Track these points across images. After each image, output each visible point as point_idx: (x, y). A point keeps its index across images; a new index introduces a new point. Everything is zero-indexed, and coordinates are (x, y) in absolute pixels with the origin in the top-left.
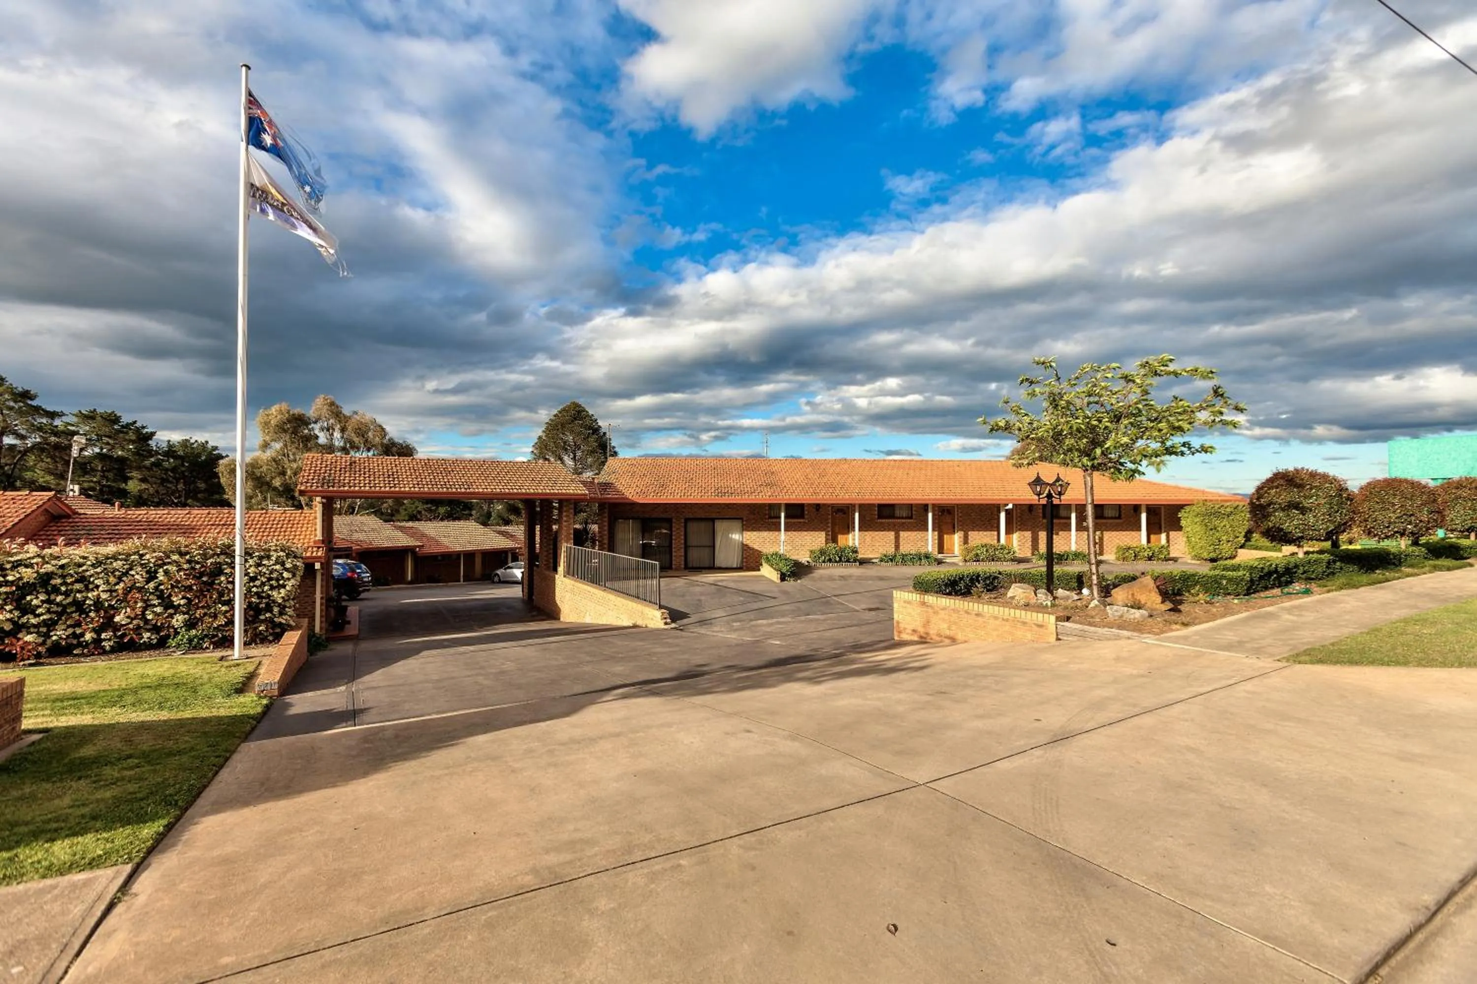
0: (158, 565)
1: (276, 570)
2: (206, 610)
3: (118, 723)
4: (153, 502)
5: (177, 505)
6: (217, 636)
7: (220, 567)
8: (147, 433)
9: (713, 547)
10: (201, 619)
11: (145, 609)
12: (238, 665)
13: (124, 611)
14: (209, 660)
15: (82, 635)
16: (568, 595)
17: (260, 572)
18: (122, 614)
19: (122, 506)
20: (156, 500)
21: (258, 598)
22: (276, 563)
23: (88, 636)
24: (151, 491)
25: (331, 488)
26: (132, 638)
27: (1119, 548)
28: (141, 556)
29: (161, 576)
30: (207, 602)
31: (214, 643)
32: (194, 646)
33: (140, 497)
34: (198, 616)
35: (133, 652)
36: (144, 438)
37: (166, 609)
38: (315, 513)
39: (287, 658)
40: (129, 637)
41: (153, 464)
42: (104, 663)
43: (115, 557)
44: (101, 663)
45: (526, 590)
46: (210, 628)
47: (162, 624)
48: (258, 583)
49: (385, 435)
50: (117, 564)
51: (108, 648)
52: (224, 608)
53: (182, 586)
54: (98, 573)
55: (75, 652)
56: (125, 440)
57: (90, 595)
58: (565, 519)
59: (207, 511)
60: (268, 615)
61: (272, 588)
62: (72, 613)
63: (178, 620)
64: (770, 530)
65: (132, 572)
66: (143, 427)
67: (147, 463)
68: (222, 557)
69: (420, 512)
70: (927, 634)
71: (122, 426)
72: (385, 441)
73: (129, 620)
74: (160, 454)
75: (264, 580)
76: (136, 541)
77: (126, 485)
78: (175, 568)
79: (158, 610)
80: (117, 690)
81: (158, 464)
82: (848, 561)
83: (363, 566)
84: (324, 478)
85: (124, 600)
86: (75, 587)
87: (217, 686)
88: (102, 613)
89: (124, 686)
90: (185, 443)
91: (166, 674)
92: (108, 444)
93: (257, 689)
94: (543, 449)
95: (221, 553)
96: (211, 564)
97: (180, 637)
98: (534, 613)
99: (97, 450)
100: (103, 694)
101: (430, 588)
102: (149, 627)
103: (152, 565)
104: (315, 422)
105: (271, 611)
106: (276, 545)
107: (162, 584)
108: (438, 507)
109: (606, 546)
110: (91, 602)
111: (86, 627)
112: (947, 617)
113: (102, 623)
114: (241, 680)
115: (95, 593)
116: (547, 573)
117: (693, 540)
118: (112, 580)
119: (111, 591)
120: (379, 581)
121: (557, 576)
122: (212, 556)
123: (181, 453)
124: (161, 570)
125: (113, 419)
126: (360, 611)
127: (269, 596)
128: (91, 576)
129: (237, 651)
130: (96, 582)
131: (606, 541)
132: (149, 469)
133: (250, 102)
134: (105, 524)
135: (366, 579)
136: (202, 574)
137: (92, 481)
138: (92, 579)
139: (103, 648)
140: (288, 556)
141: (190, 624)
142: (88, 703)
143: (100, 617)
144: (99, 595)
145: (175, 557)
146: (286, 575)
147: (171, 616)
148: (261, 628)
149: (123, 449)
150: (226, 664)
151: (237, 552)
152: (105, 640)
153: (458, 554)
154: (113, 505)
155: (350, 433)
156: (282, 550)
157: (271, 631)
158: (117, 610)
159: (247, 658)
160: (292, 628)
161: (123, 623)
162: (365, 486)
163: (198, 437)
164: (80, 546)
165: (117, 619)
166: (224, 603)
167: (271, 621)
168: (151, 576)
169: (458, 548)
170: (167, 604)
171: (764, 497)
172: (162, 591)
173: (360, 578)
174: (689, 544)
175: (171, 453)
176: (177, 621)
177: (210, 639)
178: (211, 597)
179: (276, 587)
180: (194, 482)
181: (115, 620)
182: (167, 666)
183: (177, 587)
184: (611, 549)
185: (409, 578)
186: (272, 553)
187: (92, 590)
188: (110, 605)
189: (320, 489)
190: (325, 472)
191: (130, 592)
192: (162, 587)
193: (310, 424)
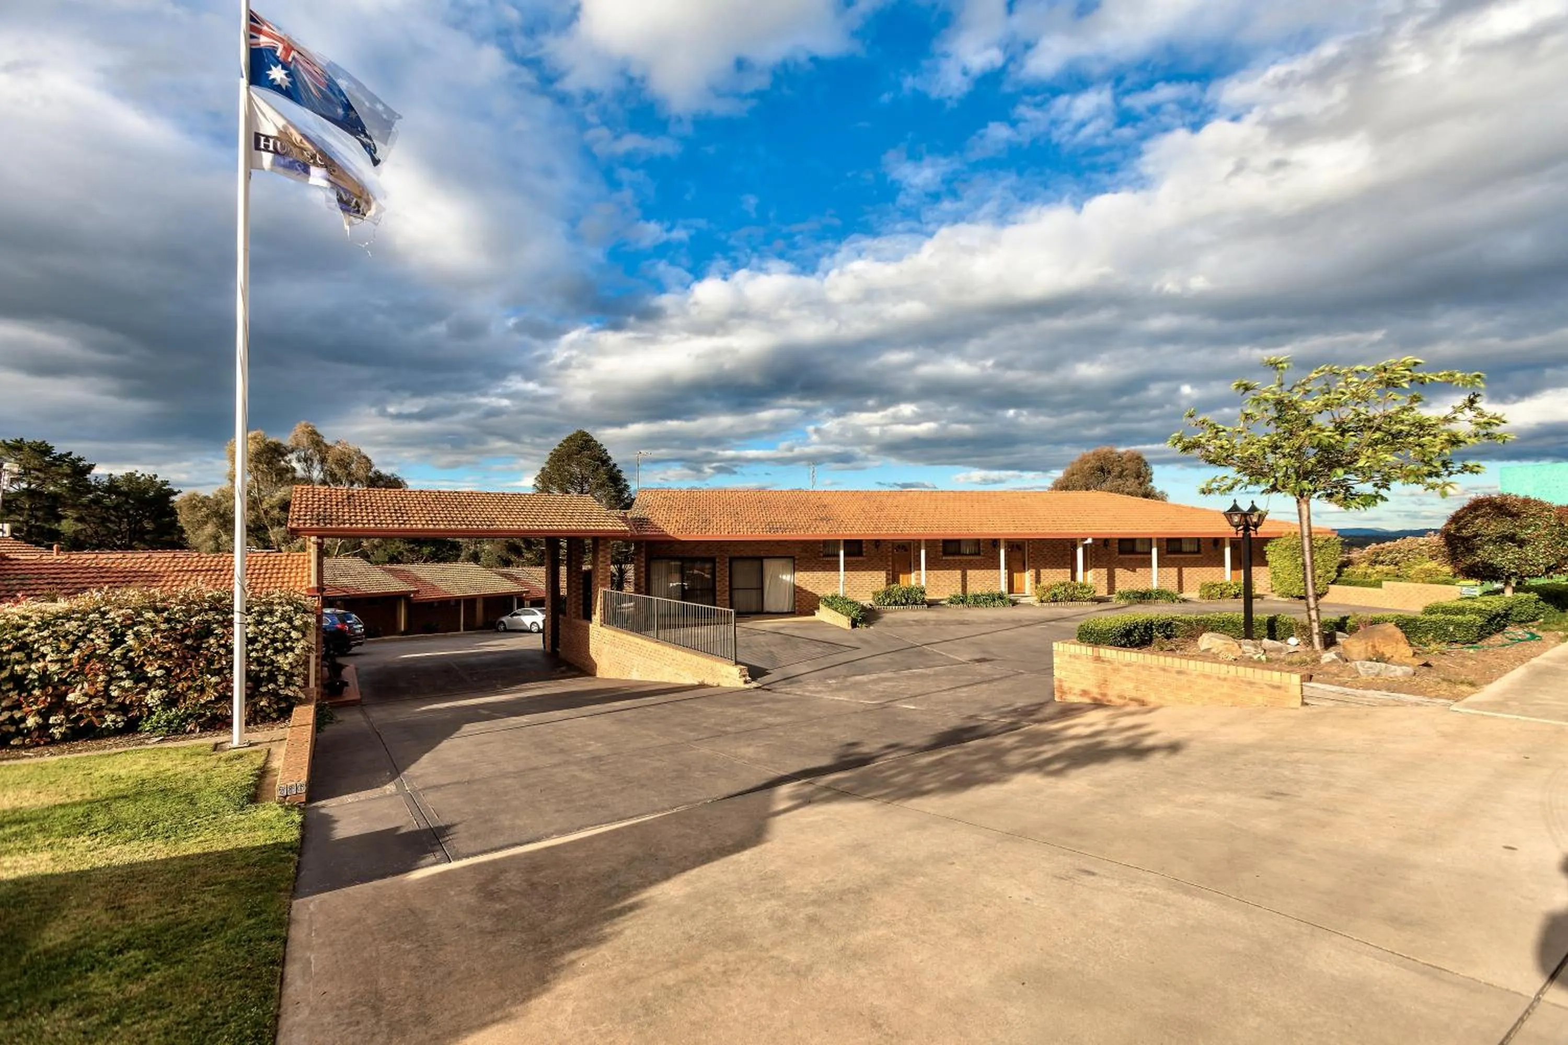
0: (125, 626)
1: (281, 629)
2: (190, 683)
3: (94, 869)
4: (91, 544)
5: (119, 547)
6: (204, 715)
7: (209, 627)
8: (84, 465)
9: (761, 589)
10: (183, 695)
11: (108, 683)
12: (240, 756)
13: (80, 687)
14: (200, 750)
15: (23, 720)
16: (606, 648)
17: (262, 631)
18: (77, 691)
19: (60, 549)
20: (94, 541)
21: (258, 665)
22: (282, 620)
23: (31, 722)
24: (89, 531)
25: (329, 526)
26: (91, 722)
27: (1203, 586)
28: (103, 614)
29: (130, 640)
30: (192, 671)
31: (201, 725)
32: (175, 730)
33: (76, 538)
34: (179, 689)
35: (91, 739)
36: (80, 471)
37: (137, 682)
38: (309, 554)
39: (308, 745)
40: (86, 721)
41: (92, 501)
42: (55, 758)
43: (67, 617)
44: (51, 759)
45: (548, 641)
46: (196, 705)
47: (131, 702)
48: (258, 646)
49: (371, 467)
50: (71, 626)
51: (58, 736)
52: (214, 680)
53: (159, 652)
54: (45, 638)
55: (12, 743)
56: (58, 474)
57: (33, 667)
58: (601, 559)
59: (172, 555)
60: (271, 686)
61: (277, 651)
62: (9, 690)
63: (154, 697)
64: (824, 570)
65: (91, 636)
66: (80, 460)
67: (84, 500)
68: (212, 613)
69: (401, 553)
70: (1104, 695)
71: (54, 458)
72: (370, 474)
73: (87, 699)
74: (99, 489)
75: (266, 641)
76: (95, 594)
77: (59, 525)
78: (149, 630)
79: (127, 684)
80: (80, 804)
81: (97, 501)
82: (915, 603)
83: (354, 616)
84: (318, 515)
85: (81, 672)
86: (12, 657)
87: (220, 791)
88: (50, 690)
89: (88, 797)
90: (130, 478)
91: (146, 775)
92: (37, 478)
93: (278, 794)
94: (546, 481)
95: (211, 609)
96: (197, 623)
97: (155, 718)
98: (563, 668)
99: (24, 485)
100: (60, 812)
101: (427, 638)
102: (113, 706)
103: (117, 626)
104: (292, 451)
105: (275, 681)
106: (280, 597)
107: (132, 651)
108: (421, 547)
109: (643, 590)
110: (36, 677)
111: (27, 709)
112: (1132, 675)
113: (50, 703)
114: (252, 780)
115: (41, 664)
116: (577, 621)
117: (739, 582)
118: (64, 646)
119: (62, 661)
120: (371, 632)
121: (591, 626)
122: (198, 613)
123: (125, 488)
124: (130, 632)
125: (43, 450)
126: (356, 669)
127: (273, 662)
128: (35, 642)
129: (236, 735)
130: (42, 649)
131: (643, 584)
132: (86, 506)
133: (252, 28)
134: (43, 571)
135: (359, 631)
136: (184, 636)
137: (18, 521)
138: (36, 646)
139: (52, 736)
140: (296, 611)
141: (170, 702)
142: (42, 830)
143: (47, 695)
144: (46, 666)
145: (149, 615)
146: (294, 634)
147: (144, 691)
148: (262, 704)
149: (55, 484)
150: (223, 755)
151: (237, 607)
152: (54, 725)
153: (458, 600)
154: (50, 547)
155: (331, 464)
156: (288, 604)
157: (276, 707)
158: (71, 686)
159: (251, 745)
160: (301, 702)
161: (79, 702)
162: (369, 524)
163: (143, 470)
164: (17, 602)
165: (71, 697)
166: (219, 672)
167: (275, 693)
168: (117, 640)
169: (459, 594)
170: (138, 675)
171: (822, 532)
172: (132, 659)
173: (352, 630)
174: (735, 586)
175: (113, 489)
176: (152, 697)
177: (196, 719)
178: (197, 666)
179: (281, 651)
180: (140, 521)
181: (68, 699)
182: (143, 762)
183: (152, 654)
184: (648, 592)
185: (403, 629)
186: (276, 608)
187: (37, 660)
188: (60, 679)
189: (315, 526)
190: (319, 508)
191: (88, 661)
192: (131, 654)
193: (286, 455)
